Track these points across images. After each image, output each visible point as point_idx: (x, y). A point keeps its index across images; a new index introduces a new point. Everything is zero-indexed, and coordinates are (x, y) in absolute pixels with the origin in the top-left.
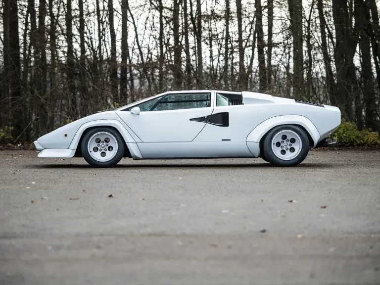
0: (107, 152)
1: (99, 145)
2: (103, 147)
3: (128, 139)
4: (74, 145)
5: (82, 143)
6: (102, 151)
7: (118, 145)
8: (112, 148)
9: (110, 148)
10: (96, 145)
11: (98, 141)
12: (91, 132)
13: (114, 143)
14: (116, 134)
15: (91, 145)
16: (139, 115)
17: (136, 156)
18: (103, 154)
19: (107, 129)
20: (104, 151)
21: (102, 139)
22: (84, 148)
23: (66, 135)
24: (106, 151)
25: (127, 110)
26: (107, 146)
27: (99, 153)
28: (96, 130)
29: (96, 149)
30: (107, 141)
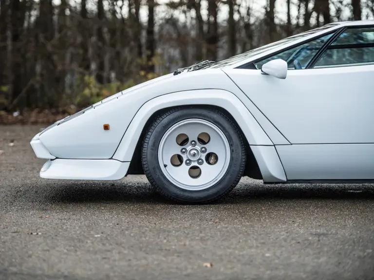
0: (205, 167)
1: (184, 151)
2: (194, 155)
3: (255, 135)
4: (127, 152)
5: (145, 145)
6: (193, 164)
7: (232, 151)
8: (216, 158)
9: (211, 158)
10: (177, 150)
11: (183, 141)
12: (165, 120)
13: (221, 146)
14: (226, 125)
15: (167, 150)
16: (284, 78)
17: (272, 177)
18: (195, 172)
19: (205, 112)
20: (196, 164)
21: (193, 135)
22: (149, 157)
23: (106, 127)
24: (201, 164)
25: (251, 66)
26: (203, 152)
27: (184, 168)
28: (177, 114)
29: (177, 160)
30: (203, 140)
